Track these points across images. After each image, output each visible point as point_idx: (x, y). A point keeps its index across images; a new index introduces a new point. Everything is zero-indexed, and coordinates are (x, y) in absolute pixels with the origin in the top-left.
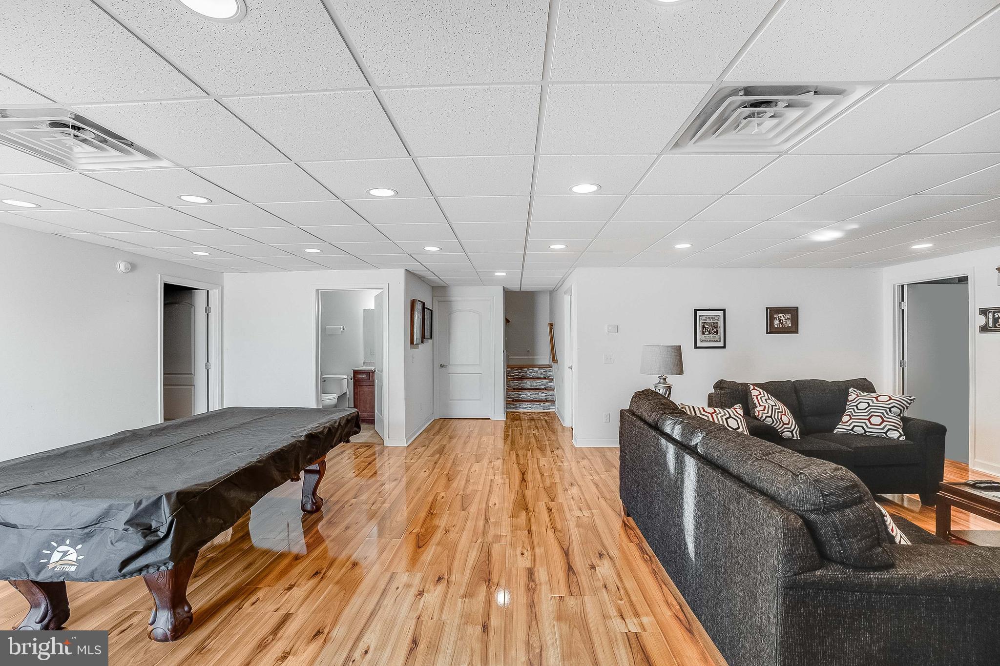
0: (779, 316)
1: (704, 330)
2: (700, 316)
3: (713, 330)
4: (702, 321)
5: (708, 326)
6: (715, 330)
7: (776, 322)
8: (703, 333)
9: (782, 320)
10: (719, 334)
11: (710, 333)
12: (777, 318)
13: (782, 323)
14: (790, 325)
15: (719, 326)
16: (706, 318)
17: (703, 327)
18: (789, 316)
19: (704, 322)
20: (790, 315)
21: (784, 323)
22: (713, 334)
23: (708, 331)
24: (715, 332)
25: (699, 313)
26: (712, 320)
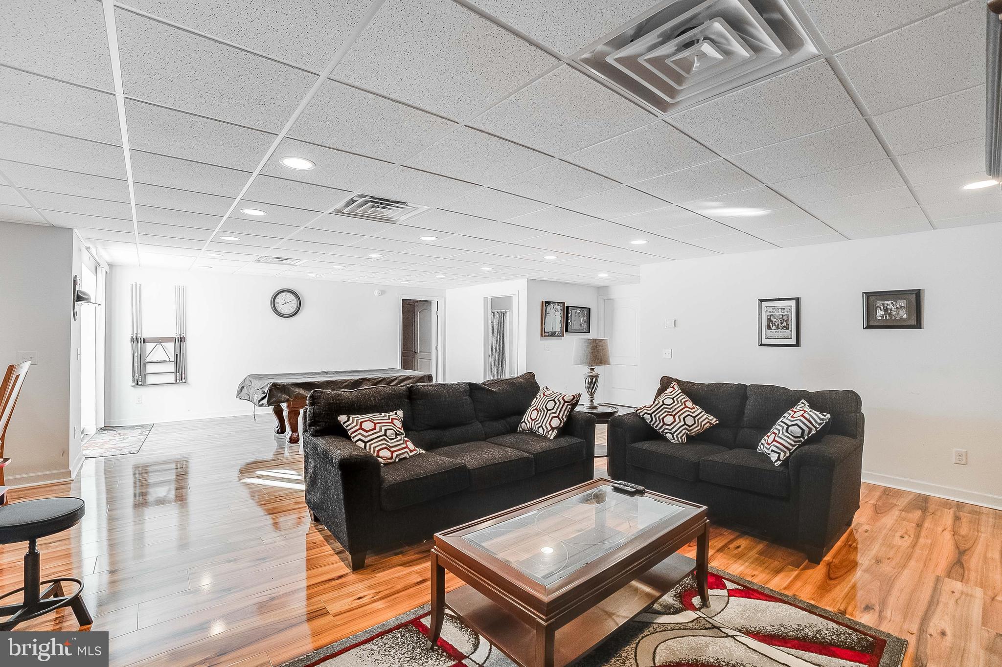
0: (883, 304)
1: (771, 325)
2: (766, 307)
3: (782, 324)
4: (768, 313)
5: (775, 320)
6: (785, 324)
7: (880, 313)
8: (769, 328)
9: (891, 310)
10: (790, 329)
11: (778, 328)
12: (882, 308)
13: (890, 314)
14: (905, 316)
15: (790, 319)
16: (773, 309)
17: (770, 321)
18: (903, 303)
19: (771, 315)
20: (905, 301)
21: (894, 313)
22: (783, 329)
23: (775, 325)
24: (784, 327)
25: (764, 304)
26: (780, 311)
